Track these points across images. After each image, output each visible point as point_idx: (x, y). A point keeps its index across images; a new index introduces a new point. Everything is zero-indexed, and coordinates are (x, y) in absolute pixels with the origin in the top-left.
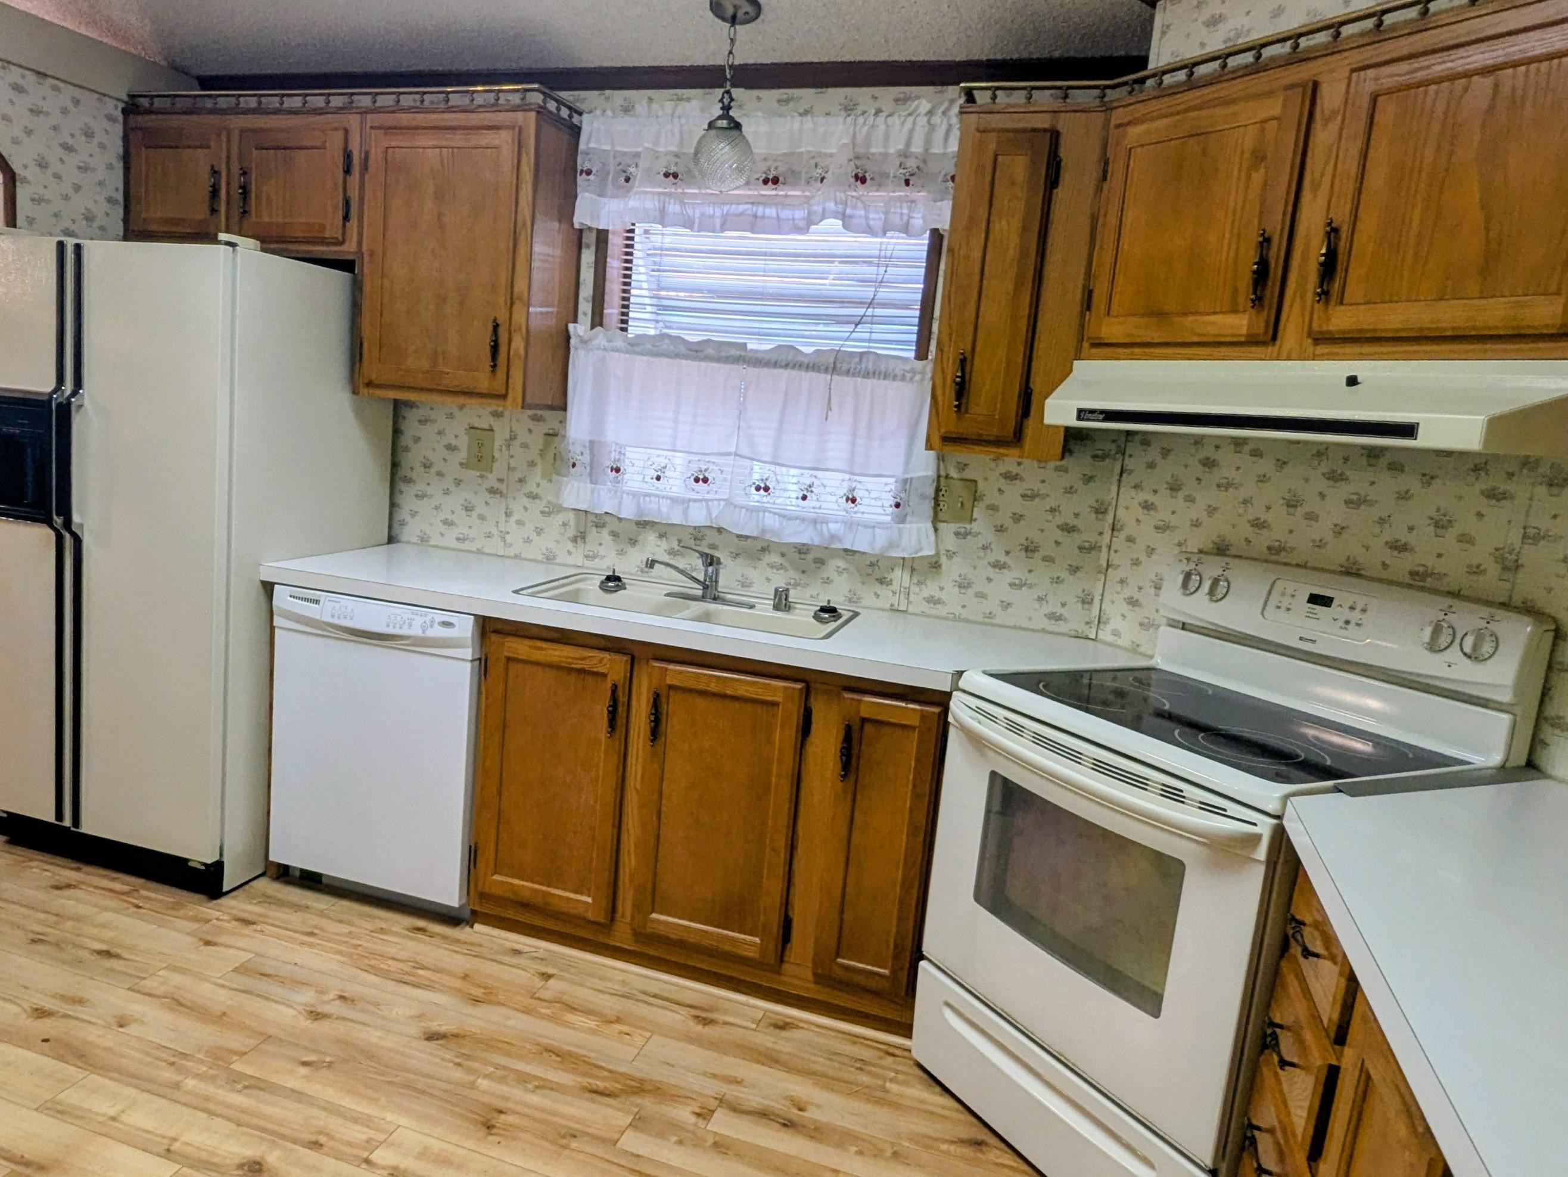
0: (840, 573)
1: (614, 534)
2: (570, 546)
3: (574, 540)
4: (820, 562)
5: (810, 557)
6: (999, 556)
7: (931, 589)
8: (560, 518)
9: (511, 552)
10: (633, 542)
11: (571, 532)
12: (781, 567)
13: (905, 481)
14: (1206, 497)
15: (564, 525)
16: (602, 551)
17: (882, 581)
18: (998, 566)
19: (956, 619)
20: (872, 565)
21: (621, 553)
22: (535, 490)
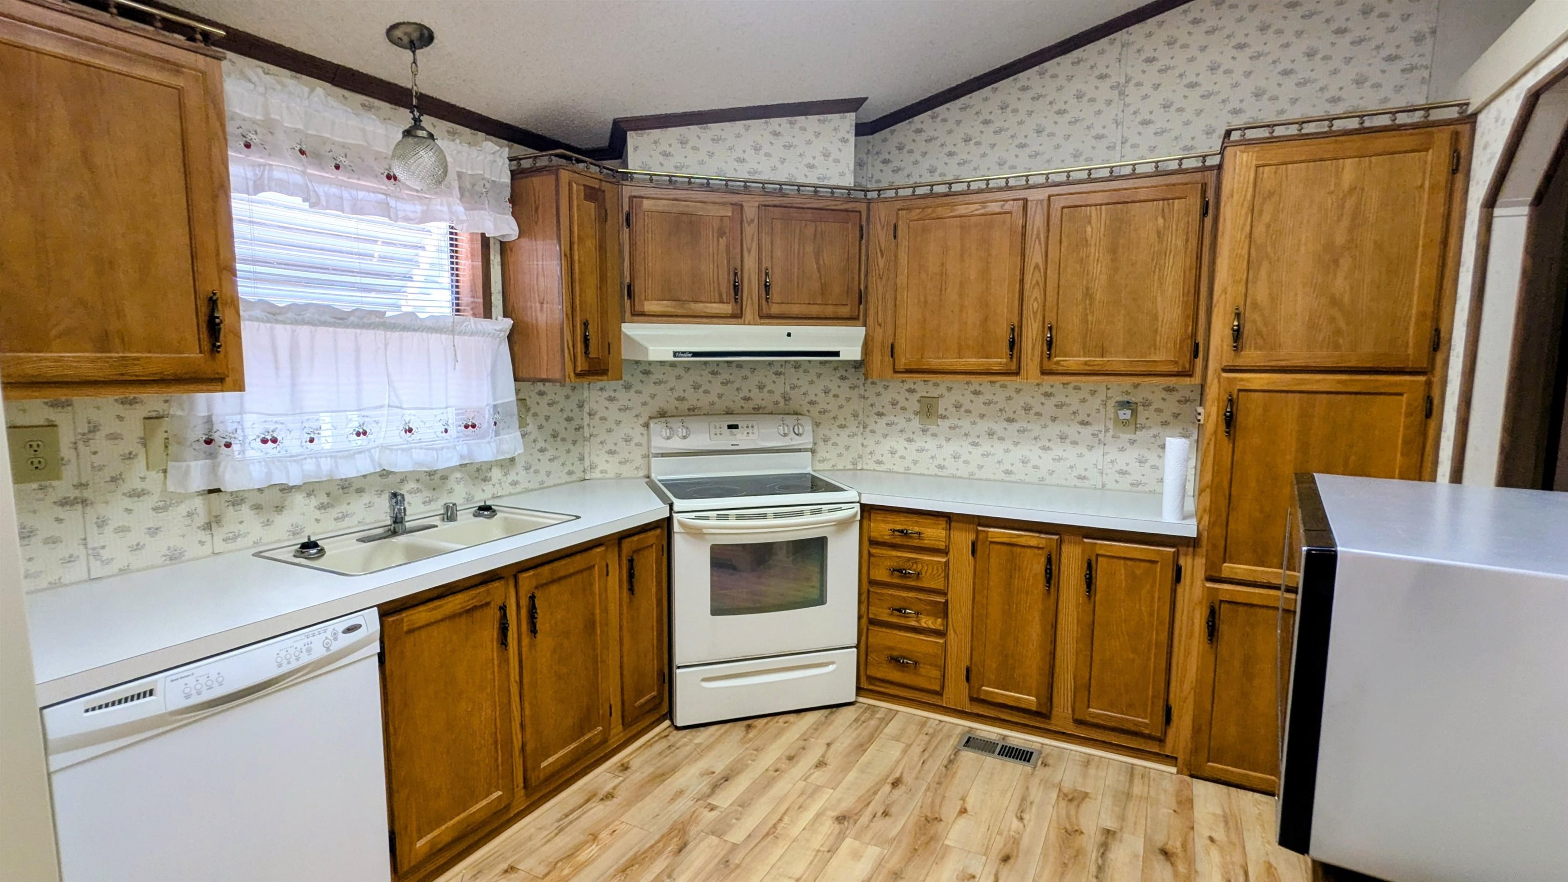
0: (458, 483)
1: (257, 507)
2: (204, 536)
3: (208, 526)
4: (444, 478)
5: (437, 477)
6: (541, 444)
7: (512, 477)
8: (183, 509)
9: (114, 567)
10: (279, 509)
11: (201, 520)
12: (418, 491)
13: (495, 406)
14: (648, 389)
15: (190, 515)
16: (243, 528)
17: (485, 480)
18: (542, 450)
19: (527, 491)
20: (478, 470)
21: (268, 523)
22: (139, 485)
